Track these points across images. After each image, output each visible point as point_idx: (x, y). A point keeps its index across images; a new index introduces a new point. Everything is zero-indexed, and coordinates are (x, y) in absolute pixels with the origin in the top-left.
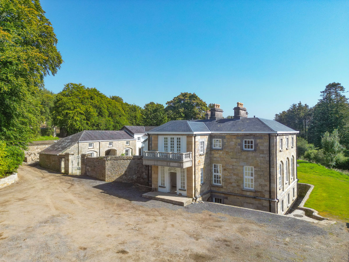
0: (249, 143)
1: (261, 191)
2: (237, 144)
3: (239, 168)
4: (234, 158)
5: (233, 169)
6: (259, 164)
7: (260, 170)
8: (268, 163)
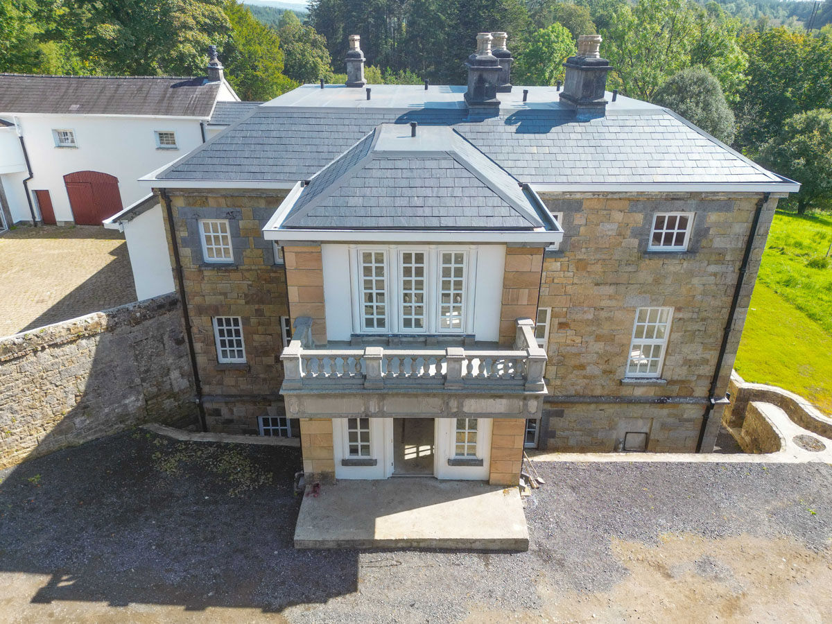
0: (671, 226)
1: (684, 379)
2: (629, 232)
3: (619, 315)
4: (605, 284)
5: (596, 321)
6: (699, 297)
7: (695, 316)
8: (731, 291)
